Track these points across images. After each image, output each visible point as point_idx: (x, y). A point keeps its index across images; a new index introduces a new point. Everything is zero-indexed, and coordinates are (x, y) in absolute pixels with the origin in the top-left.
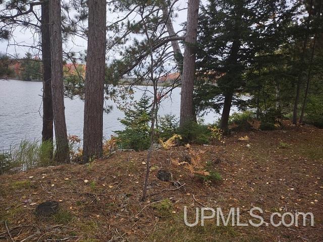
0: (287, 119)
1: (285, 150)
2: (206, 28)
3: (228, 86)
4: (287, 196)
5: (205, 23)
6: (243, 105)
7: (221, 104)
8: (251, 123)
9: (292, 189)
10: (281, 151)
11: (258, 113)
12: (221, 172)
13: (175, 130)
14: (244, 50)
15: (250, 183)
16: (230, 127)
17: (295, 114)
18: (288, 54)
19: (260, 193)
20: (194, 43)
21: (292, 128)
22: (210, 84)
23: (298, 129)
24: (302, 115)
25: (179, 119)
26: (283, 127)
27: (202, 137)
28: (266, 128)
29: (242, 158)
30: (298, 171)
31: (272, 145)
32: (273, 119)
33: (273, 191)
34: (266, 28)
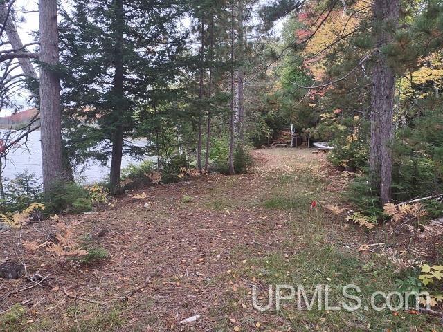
0: (193, 167)
1: (190, 204)
2: (74, 45)
3: (114, 128)
4: (189, 258)
5: (71, 38)
6: (139, 154)
7: (108, 153)
8: (150, 176)
9: (195, 248)
10: (184, 206)
11: (160, 163)
12: (108, 247)
13: (36, 197)
14: (132, 81)
15: (147, 253)
16: (122, 184)
17: (199, 161)
18: (184, 89)
19: (158, 263)
20: (54, 63)
21: (198, 177)
22: (88, 125)
23: (203, 178)
24: (206, 161)
25: (42, 179)
26: (188, 177)
27: (81, 202)
28: (169, 180)
29: (138, 222)
30: (202, 226)
31: (174, 200)
32: (178, 168)
33: (174, 256)
34: (157, 55)
